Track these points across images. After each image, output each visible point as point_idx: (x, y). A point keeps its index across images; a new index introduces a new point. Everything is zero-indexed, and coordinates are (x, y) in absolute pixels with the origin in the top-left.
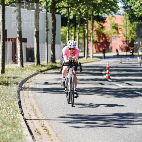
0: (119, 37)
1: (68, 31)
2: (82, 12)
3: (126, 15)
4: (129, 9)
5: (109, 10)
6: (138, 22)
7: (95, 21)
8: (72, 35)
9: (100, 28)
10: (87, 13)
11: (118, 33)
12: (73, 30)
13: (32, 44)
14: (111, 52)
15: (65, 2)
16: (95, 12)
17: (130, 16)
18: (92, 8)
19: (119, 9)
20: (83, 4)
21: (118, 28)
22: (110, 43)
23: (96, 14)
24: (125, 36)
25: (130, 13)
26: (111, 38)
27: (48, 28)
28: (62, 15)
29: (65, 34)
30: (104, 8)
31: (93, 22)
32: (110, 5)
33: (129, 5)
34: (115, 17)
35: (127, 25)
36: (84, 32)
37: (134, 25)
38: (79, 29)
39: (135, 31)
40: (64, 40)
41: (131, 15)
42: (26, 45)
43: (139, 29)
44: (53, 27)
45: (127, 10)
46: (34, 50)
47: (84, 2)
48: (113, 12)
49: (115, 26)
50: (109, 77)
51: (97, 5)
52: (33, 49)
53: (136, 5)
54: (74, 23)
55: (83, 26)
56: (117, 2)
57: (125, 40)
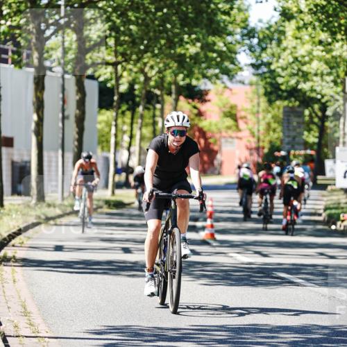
0: (240, 139)
1: (116, 120)
2: (149, 75)
3: (257, 84)
4: (265, 70)
5: (217, 71)
6: (286, 103)
7: (182, 98)
8: (124, 132)
9: (192, 116)
10: (162, 79)
11: (238, 129)
12: (128, 120)
13: (25, 153)
14: (219, 174)
15: (109, 50)
16: (181, 76)
17: (267, 86)
18: (174, 65)
19: (241, 69)
20: (153, 57)
21: (239, 115)
22: (216, 152)
23: (183, 80)
24: (254, 136)
25: (268, 80)
26: (220, 141)
27: (66, 113)
28: (102, 82)
29: (107, 130)
30: (204, 65)
31: (177, 100)
32: (219, 59)
33: (265, 60)
34: (231, 90)
35: (261, 110)
36: (155, 123)
37: (276, 110)
38: (142, 117)
39: (278, 123)
40: (105, 144)
41: (271, 84)
42: (12, 154)
43: (288, 120)
44: (78, 112)
45: (260, 71)
46: (30, 167)
47: (156, 52)
48: (225, 78)
49: (230, 112)
50: (212, 235)
51: (188, 60)
52: (28, 164)
53: (284, 59)
54: (130, 103)
55: (152, 111)
56: (236, 53)
57: (254, 145)
